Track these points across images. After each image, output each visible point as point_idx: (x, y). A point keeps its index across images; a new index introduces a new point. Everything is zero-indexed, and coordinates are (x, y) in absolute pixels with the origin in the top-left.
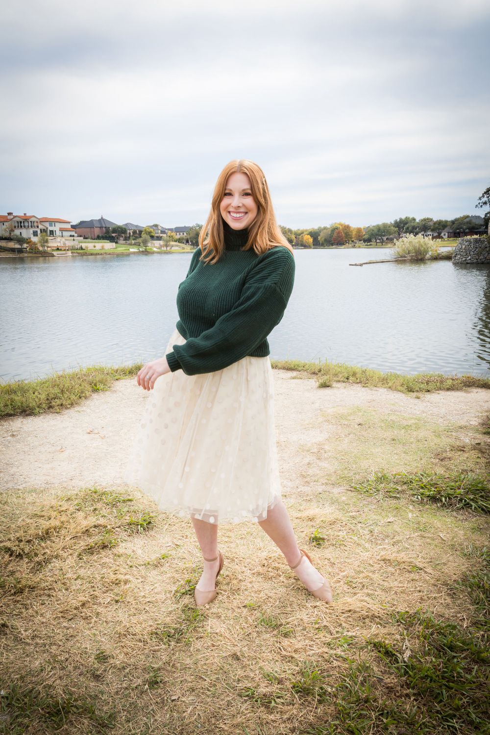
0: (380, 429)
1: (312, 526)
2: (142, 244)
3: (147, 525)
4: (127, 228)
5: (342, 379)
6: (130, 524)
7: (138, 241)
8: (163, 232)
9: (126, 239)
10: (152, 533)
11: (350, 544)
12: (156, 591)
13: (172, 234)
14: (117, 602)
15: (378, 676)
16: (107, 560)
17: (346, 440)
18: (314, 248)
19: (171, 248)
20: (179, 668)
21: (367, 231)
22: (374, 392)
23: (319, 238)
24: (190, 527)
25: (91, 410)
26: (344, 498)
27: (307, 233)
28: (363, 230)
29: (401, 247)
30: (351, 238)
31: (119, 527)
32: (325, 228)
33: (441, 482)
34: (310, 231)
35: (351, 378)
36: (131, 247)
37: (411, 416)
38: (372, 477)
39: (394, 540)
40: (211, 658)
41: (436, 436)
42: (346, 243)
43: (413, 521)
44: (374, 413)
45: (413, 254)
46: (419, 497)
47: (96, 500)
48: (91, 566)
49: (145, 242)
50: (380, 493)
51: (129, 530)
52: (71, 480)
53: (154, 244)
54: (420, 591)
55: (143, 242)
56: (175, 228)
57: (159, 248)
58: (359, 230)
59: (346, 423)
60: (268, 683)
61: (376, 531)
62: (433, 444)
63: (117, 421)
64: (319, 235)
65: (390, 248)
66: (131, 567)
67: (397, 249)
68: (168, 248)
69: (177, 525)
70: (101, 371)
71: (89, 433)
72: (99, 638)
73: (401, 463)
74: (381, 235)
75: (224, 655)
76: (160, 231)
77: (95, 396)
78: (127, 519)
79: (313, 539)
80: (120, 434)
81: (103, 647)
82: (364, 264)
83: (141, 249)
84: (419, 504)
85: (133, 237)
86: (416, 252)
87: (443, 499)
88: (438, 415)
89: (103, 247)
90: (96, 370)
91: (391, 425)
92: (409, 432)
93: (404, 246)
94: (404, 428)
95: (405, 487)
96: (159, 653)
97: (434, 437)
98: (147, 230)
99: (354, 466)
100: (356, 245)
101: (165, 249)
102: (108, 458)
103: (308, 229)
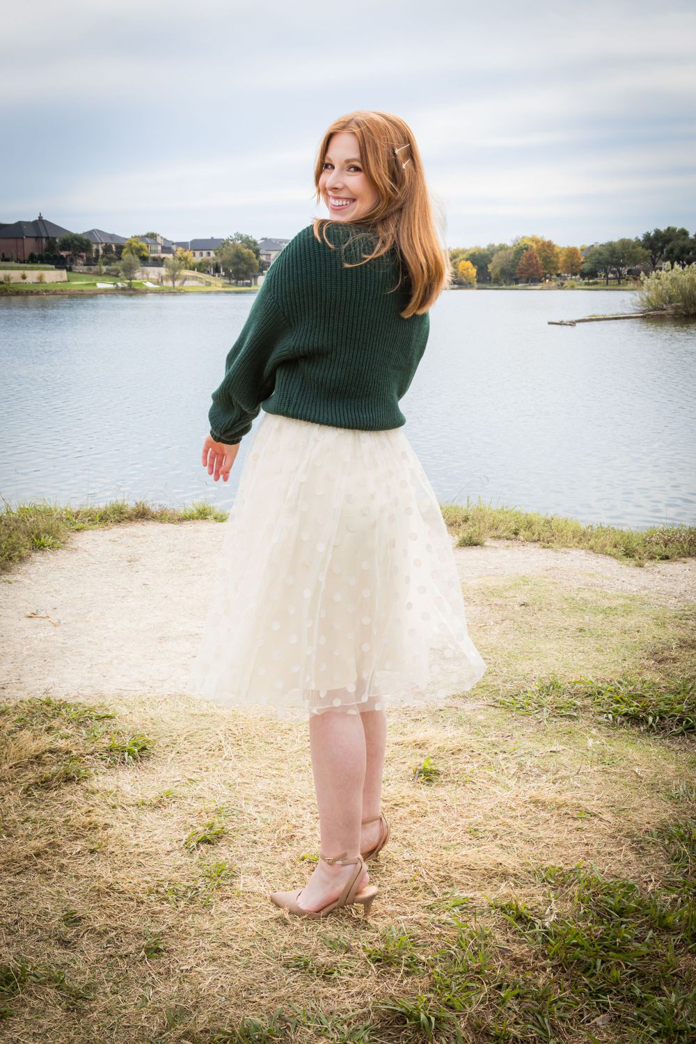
0: (559, 613)
1: (422, 756)
2: (122, 274)
3: (141, 753)
4: (92, 240)
5: (505, 534)
6: (111, 751)
7: (113, 267)
8: (166, 249)
9: (90, 262)
10: (149, 764)
11: (481, 780)
12: (155, 839)
13: (186, 254)
14: (92, 852)
15: (502, 946)
16: (74, 798)
17: (497, 629)
18: (478, 289)
19: (183, 283)
20: (193, 935)
21: (588, 254)
22: (559, 555)
23: (490, 267)
24: (213, 755)
25: (31, 579)
26: (481, 717)
27: (465, 256)
28: (580, 252)
29: (655, 289)
30: (556, 269)
31: (92, 754)
32: (502, 248)
33: (650, 694)
34: (471, 252)
35: (522, 532)
36: (100, 278)
37: (620, 594)
38: (535, 687)
39: (557, 776)
40: (244, 922)
41: (658, 625)
42: (546, 278)
43: (594, 750)
44: (551, 587)
45: (679, 304)
46: (610, 716)
47: (50, 716)
48: (47, 806)
49: (129, 270)
50: (545, 709)
51: (109, 759)
52: (3, 688)
53: (148, 275)
54: (587, 844)
55: (124, 270)
56: (191, 242)
57: (158, 283)
58: (572, 253)
59: (500, 602)
60: (330, 952)
61: (529, 764)
62: (650, 637)
63: (81, 598)
64: (490, 261)
65: (633, 290)
66: (114, 807)
67: (647, 294)
68: (177, 283)
69: (190, 753)
70: (48, 513)
71: (31, 617)
72: (66, 896)
73: (588, 666)
74: (617, 264)
75: (264, 918)
76: (160, 248)
77: (37, 557)
78: (106, 742)
79: (420, 772)
80: (87, 619)
81: (72, 908)
82: (580, 321)
83: (120, 284)
84: (608, 727)
85: (105, 259)
86: (684, 300)
87: (650, 719)
88: (669, 594)
89: (41, 278)
90: (37, 512)
91: (580, 607)
92: (611, 618)
93: (660, 287)
94: (604, 611)
95: (588, 701)
96: (162, 916)
97: (653, 627)
98: (134, 244)
99: (505, 670)
100: (566, 283)
101: (170, 284)
102: (66, 657)
103: (468, 248)
